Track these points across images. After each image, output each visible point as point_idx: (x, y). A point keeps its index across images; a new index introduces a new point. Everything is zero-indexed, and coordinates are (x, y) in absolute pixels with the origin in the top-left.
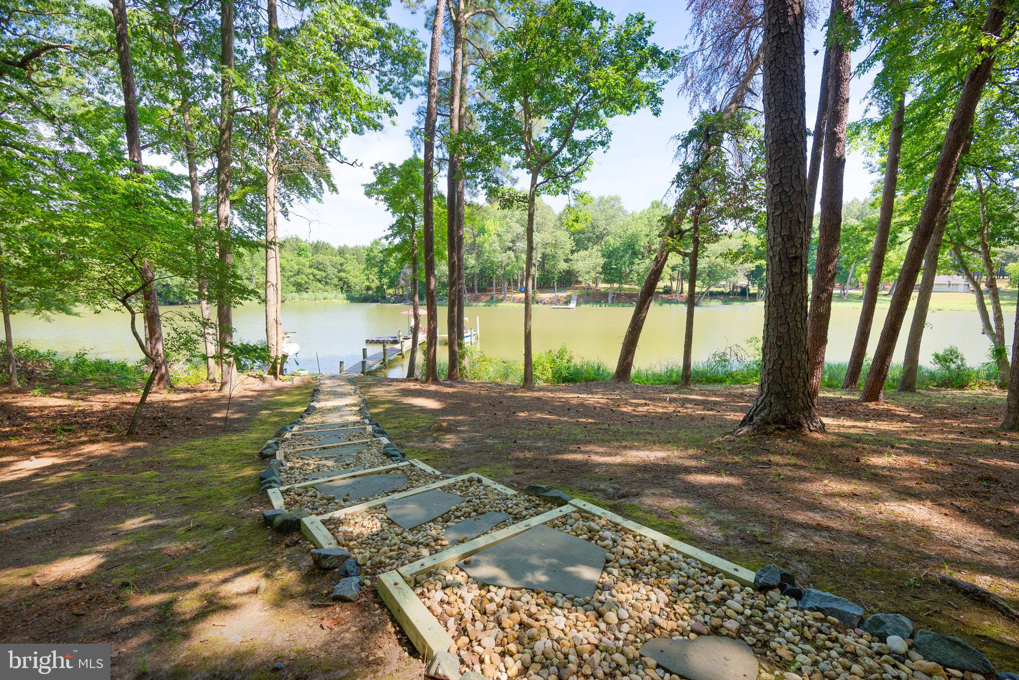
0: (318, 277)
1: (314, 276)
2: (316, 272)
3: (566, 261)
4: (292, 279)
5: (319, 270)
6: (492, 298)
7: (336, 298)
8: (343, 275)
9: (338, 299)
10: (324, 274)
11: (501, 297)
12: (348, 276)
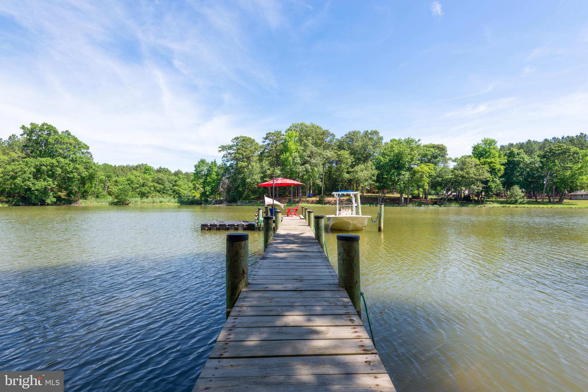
0: (157, 189)
1: (155, 188)
2: (156, 185)
3: (348, 172)
4: (138, 190)
5: (159, 184)
6: (290, 201)
7: (169, 201)
8: (176, 188)
9: (172, 202)
10: (162, 187)
11: (297, 200)
12: (180, 189)
